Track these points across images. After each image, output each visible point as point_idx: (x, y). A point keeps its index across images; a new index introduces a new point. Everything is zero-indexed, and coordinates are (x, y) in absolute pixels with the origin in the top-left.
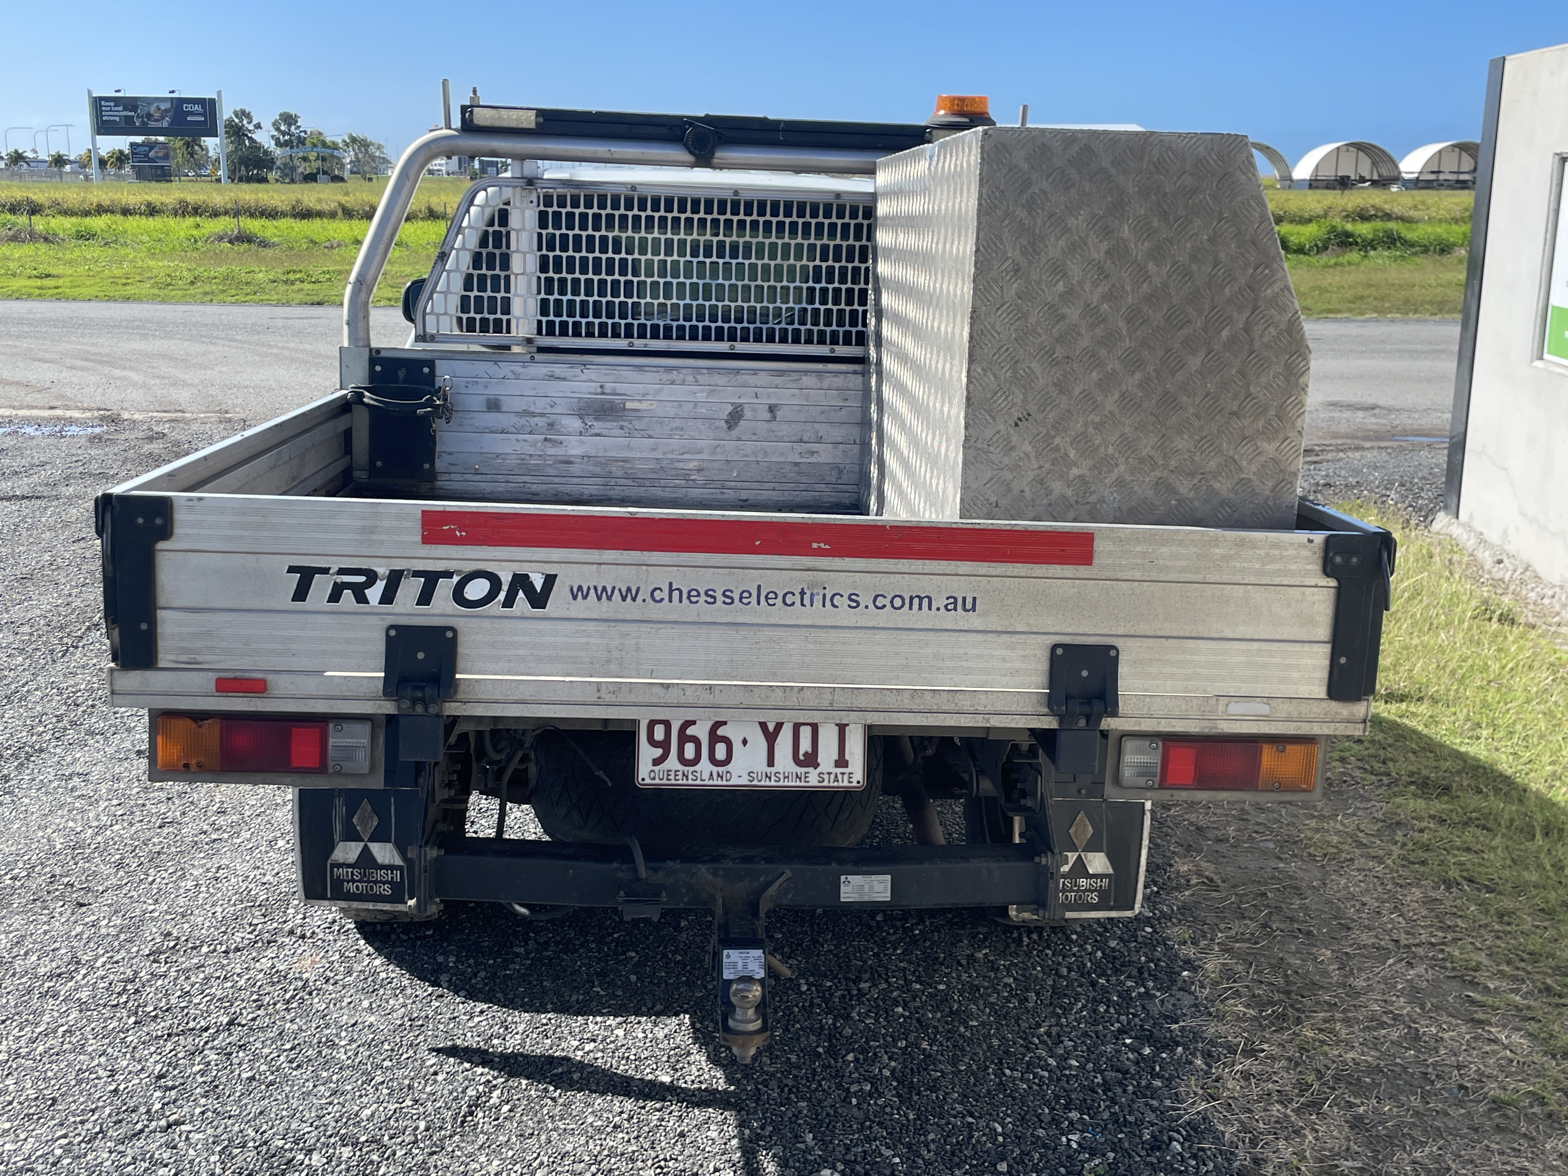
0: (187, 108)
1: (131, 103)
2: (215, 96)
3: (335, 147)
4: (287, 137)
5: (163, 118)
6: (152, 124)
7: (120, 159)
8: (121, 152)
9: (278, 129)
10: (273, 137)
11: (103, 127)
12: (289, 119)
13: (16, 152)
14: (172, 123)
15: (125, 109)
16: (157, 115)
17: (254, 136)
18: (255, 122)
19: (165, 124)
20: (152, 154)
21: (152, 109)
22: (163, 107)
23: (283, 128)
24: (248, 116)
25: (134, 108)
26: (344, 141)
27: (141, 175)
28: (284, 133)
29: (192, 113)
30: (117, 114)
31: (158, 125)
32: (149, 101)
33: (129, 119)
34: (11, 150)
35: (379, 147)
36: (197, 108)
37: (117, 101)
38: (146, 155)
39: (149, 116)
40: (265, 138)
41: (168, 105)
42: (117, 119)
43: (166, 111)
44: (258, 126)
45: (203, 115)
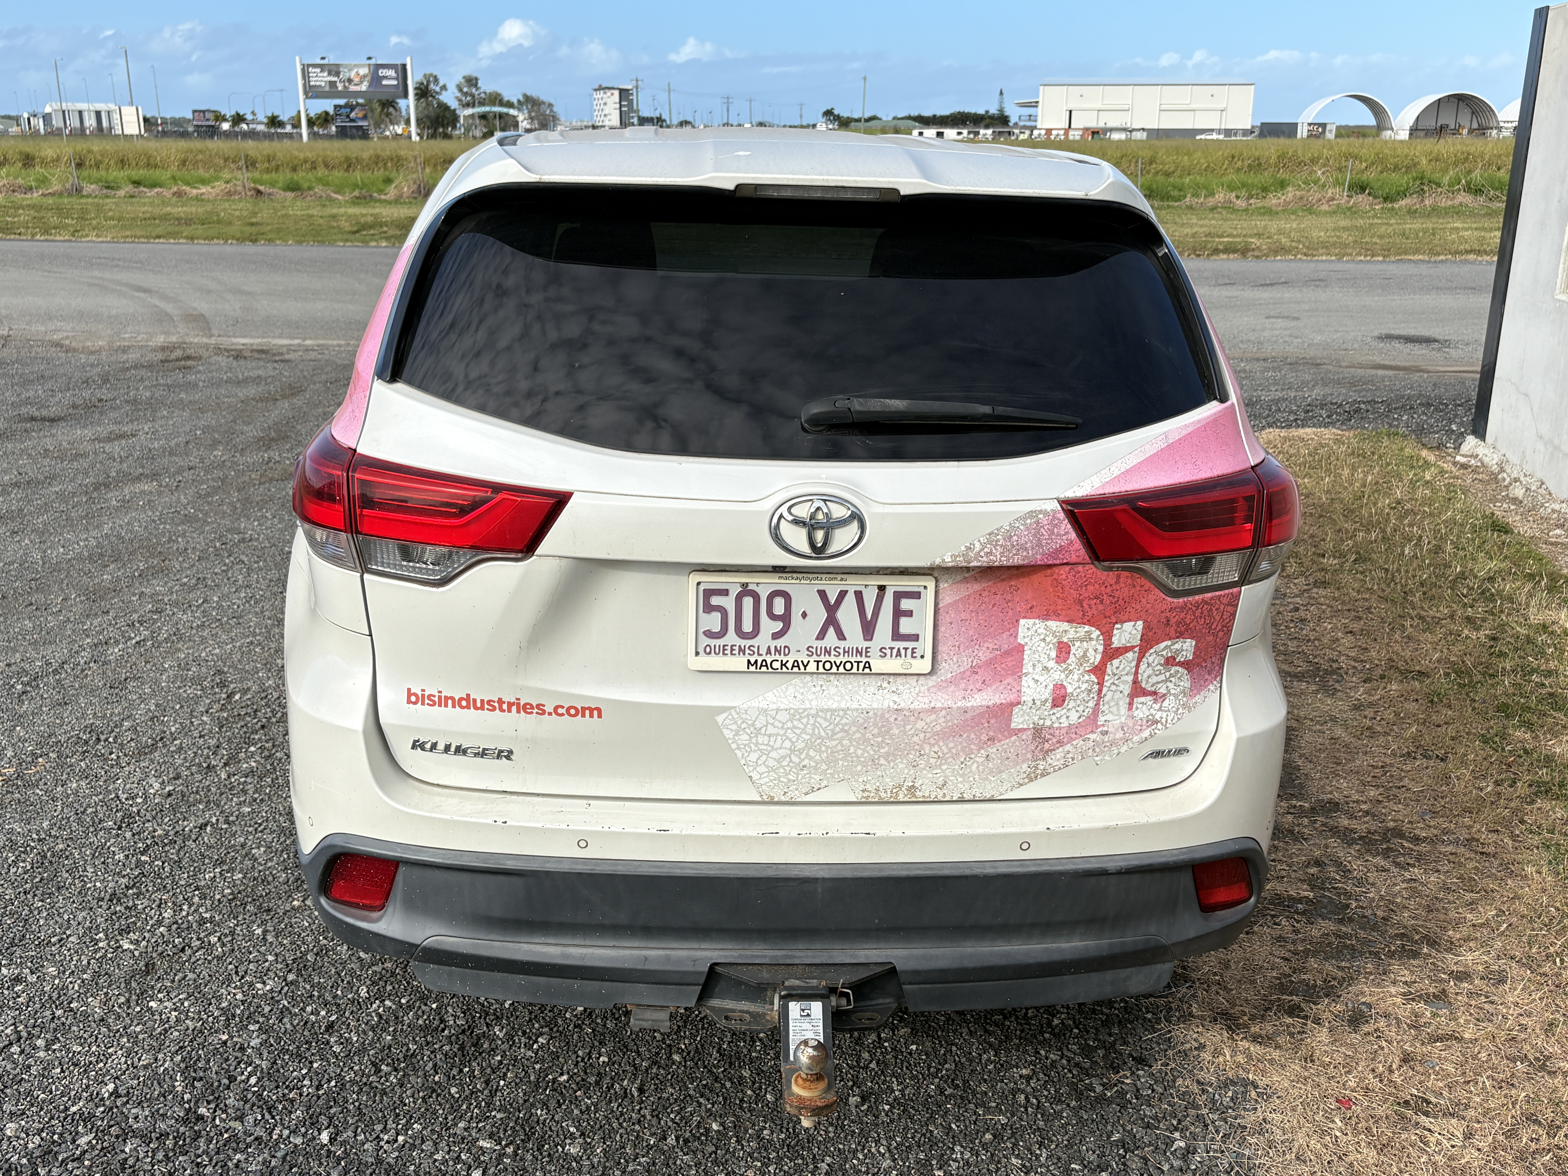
0: (382, 72)
1: (334, 69)
2: (406, 61)
3: (510, 105)
4: (469, 98)
5: (362, 82)
6: (353, 88)
7: (325, 119)
8: (327, 113)
9: (461, 90)
10: (457, 98)
11: (311, 92)
12: (472, 81)
13: (238, 114)
14: (370, 86)
15: (330, 74)
16: (356, 80)
17: (441, 97)
18: (441, 84)
19: (364, 87)
20: (353, 115)
21: (353, 74)
22: (362, 72)
23: (465, 90)
24: (436, 80)
25: (337, 74)
26: (519, 101)
27: (343, 133)
28: (466, 94)
29: (386, 78)
30: (322, 79)
31: (357, 88)
32: (350, 67)
33: (332, 84)
34: (233, 113)
35: (550, 105)
36: (391, 73)
37: (322, 67)
38: (348, 116)
39: (350, 81)
40: (450, 98)
41: (366, 71)
42: (323, 84)
43: (365, 76)
44: (444, 88)
45: (397, 79)
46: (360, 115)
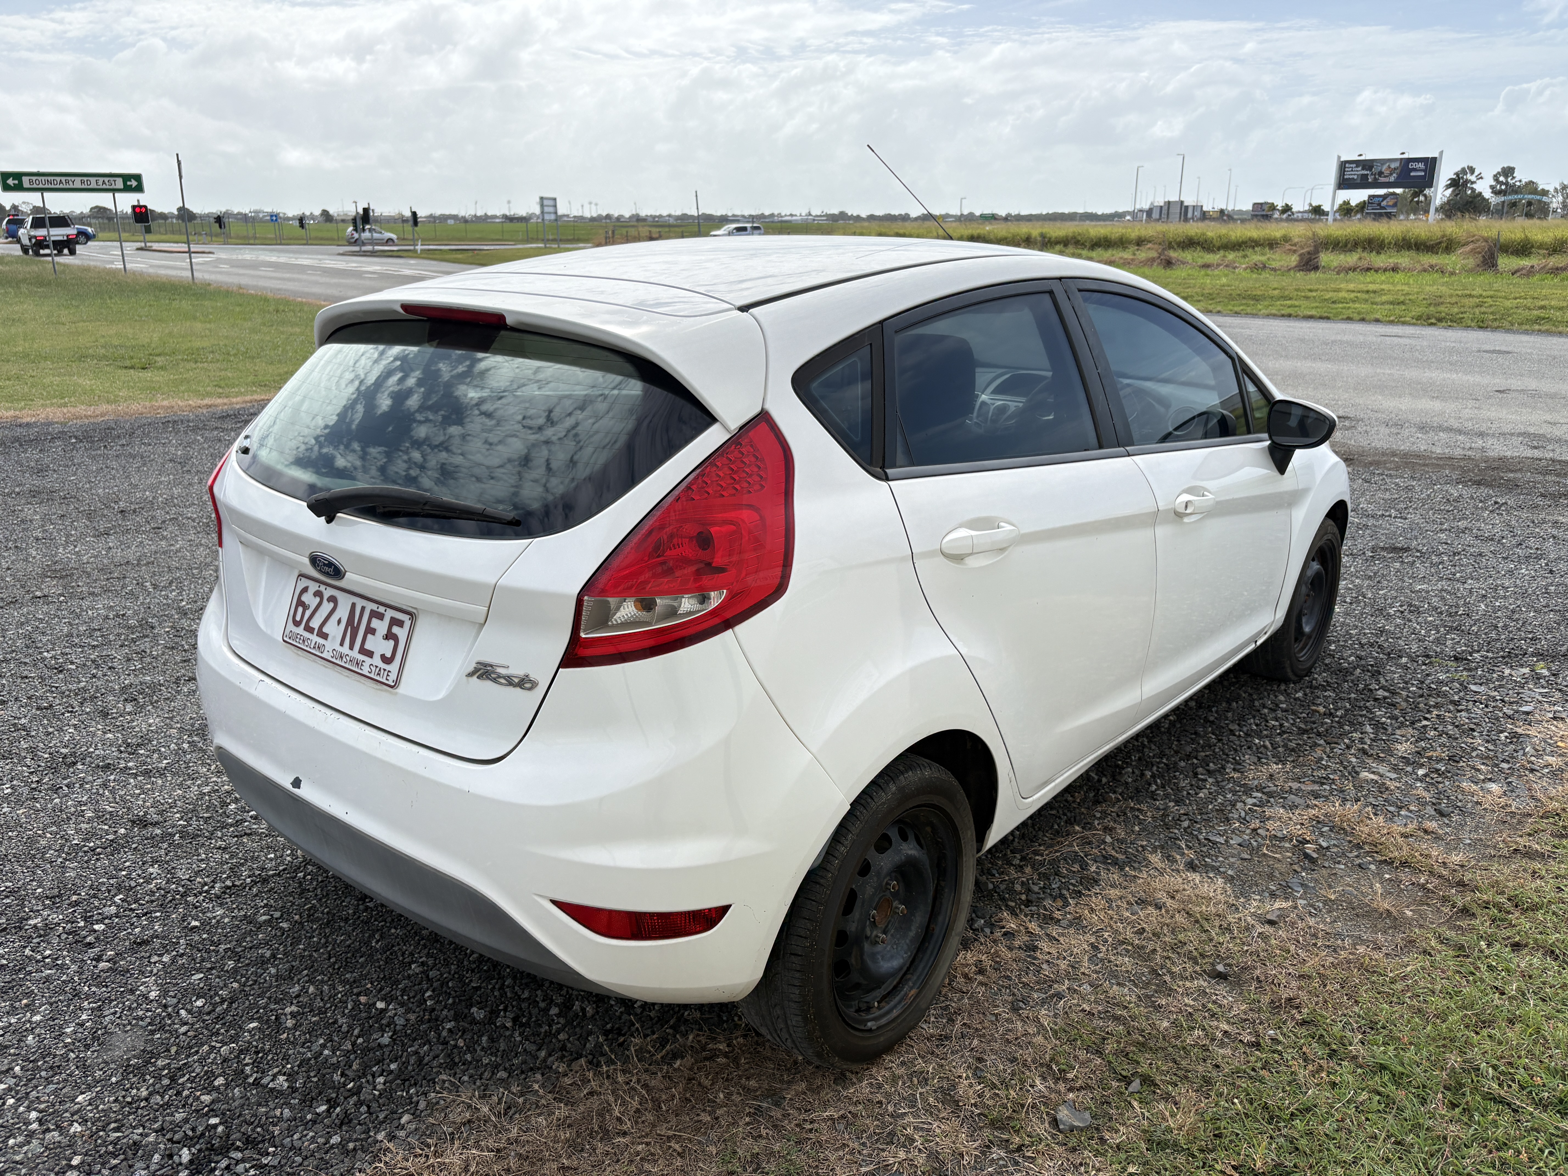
0: (1412, 165)
1: (1368, 165)
2: (1436, 155)
4: (1503, 187)
5: (1391, 174)
6: (1382, 180)
7: (1361, 206)
9: (1496, 180)
10: (1491, 186)
11: (1344, 183)
12: (1509, 171)
14: (1400, 178)
15: (1363, 170)
16: (1387, 172)
17: (1474, 186)
18: (1478, 173)
19: (1392, 179)
21: (1384, 168)
22: (1393, 166)
23: (1502, 179)
24: (1473, 170)
25: (1370, 168)
28: (1501, 183)
29: (1415, 170)
30: (1354, 174)
31: (1386, 180)
32: (1383, 162)
33: (1365, 177)
36: (1421, 165)
37: (1359, 163)
38: (1379, 204)
39: (1381, 173)
40: (1484, 187)
41: (1397, 164)
42: (1356, 177)
43: (1395, 169)
44: (1480, 177)
45: (1425, 171)
46: (1391, 203)
